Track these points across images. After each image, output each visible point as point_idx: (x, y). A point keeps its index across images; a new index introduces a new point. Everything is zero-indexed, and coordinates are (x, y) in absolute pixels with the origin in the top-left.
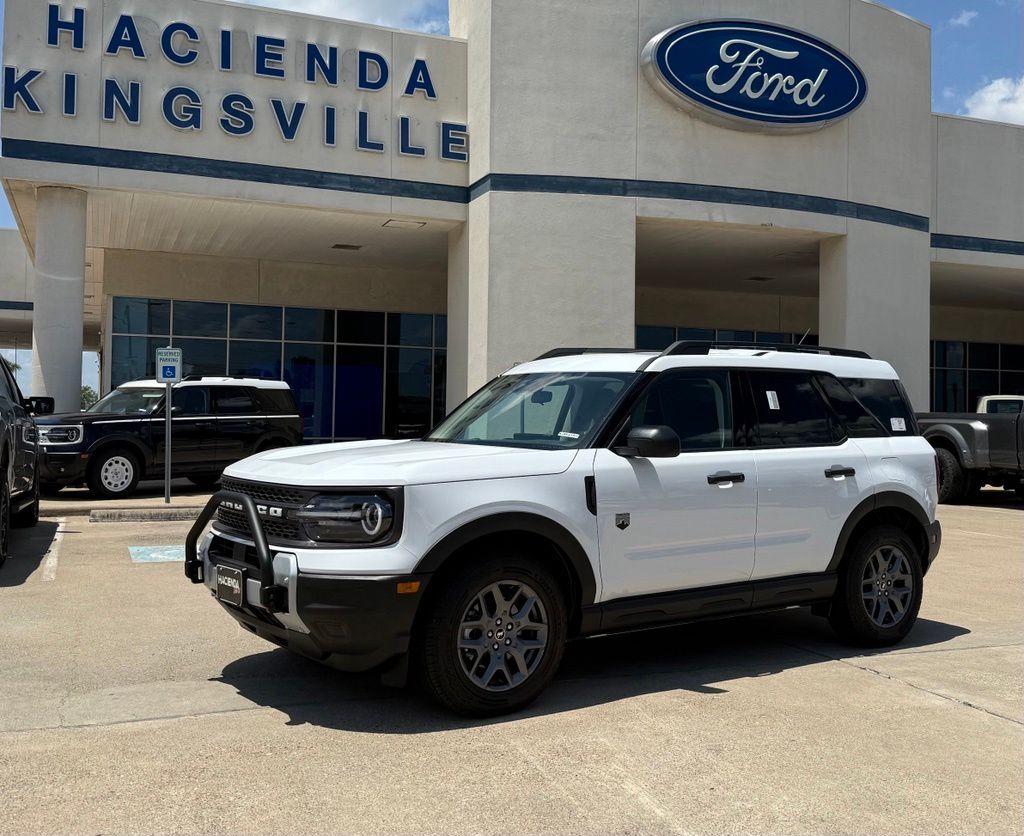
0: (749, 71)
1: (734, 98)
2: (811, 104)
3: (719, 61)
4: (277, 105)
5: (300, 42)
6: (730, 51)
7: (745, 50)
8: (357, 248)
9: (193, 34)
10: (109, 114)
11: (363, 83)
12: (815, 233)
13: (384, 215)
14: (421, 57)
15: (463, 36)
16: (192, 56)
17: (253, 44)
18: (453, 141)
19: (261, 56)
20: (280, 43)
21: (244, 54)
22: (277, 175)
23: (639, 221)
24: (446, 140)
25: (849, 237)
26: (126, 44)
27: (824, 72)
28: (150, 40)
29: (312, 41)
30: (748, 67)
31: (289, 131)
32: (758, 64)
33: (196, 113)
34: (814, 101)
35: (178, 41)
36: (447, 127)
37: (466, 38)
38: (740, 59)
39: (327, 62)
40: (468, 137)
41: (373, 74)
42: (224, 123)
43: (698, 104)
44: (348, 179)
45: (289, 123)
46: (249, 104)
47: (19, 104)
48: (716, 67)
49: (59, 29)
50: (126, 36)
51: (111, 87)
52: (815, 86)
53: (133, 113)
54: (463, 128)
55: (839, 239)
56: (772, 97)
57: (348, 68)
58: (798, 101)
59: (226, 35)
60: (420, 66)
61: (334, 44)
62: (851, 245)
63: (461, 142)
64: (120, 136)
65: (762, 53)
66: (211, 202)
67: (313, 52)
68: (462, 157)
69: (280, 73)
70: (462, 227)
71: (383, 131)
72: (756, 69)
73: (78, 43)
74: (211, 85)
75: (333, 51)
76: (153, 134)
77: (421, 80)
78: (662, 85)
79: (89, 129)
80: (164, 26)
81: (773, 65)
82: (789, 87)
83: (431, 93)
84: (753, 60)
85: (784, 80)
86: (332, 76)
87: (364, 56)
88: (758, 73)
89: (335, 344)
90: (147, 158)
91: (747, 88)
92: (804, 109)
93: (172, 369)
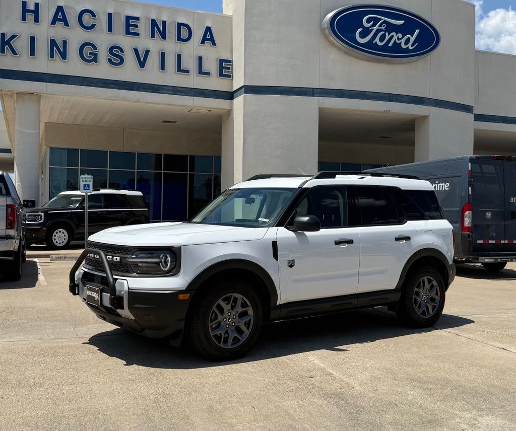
0: (378, 31)
1: (371, 45)
2: (411, 48)
3: (362, 26)
4: (136, 51)
5: (147, 18)
6: (368, 21)
7: (376, 21)
8: (174, 122)
9: (93, 15)
10: (52, 56)
11: (179, 39)
12: (413, 115)
13: (191, 106)
14: (209, 25)
15: (230, 13)
16: (93, 26)
17: (124, 20)
18: (225, 69)
19: (128, 25)
20: (138, 19)
21: (119, 24)
22: (136, 87)
23: (321, 110)
24: (221, 68)
25: (431, 116)
26: (60, 20)
27: (417, 31)
28: (72, 19)
29: (154, 18)
30: (377, 29)
31: (142, 64)
32: (383, 28)
33: (96, 55)
34: (412, 46)
35: (86, 18)
36: (222, 61)
37: (232, 14)
38: (374, 25)
39: (161, 29)
40: (232, 65)
41: (184, 34)
42: (110, 60)
43: (351, 48)
44: (171, 88)
45: (142, 60)
46: (122, 51)
47: (8, 51)
48: (361, 29)
49: (27, 13)
50: (60, 17)
51: (53, 43)
52: (413, 39)
53: (64, 56)
54: (230, 61)
55: (425, 118)
56: (390, 45)
57: (171, 31)
58: (404, 46)
59: (110, 15)
60: (208, 29)
61: (165, 19)
62: (431, 120)
63: (229, 68)
64: (57, 67)
65: (385, 22)
66: (103, 100)
67: (154, 23)
68: (230, 76)
69: (138, 34)
70: (229, 112)
71: (189, 63)
72: (382, 30)
73: (37, 20)
74: (103, 40)
75: (164, 23)
76: (74, 66)
77: (208, 37)
78: (333, 38)
79: (42, 64)
80: (79, 11)
81: (391, 28)
82: (399, 39)
83: (214, 44)
84: (380, 26)
85: (396, 36)
86: (163, 36)
87: (180, 25)
89: (163, 172)
90: (71, 78)
91: (377, 40)
92: (407, 50)
93: (88, 186)
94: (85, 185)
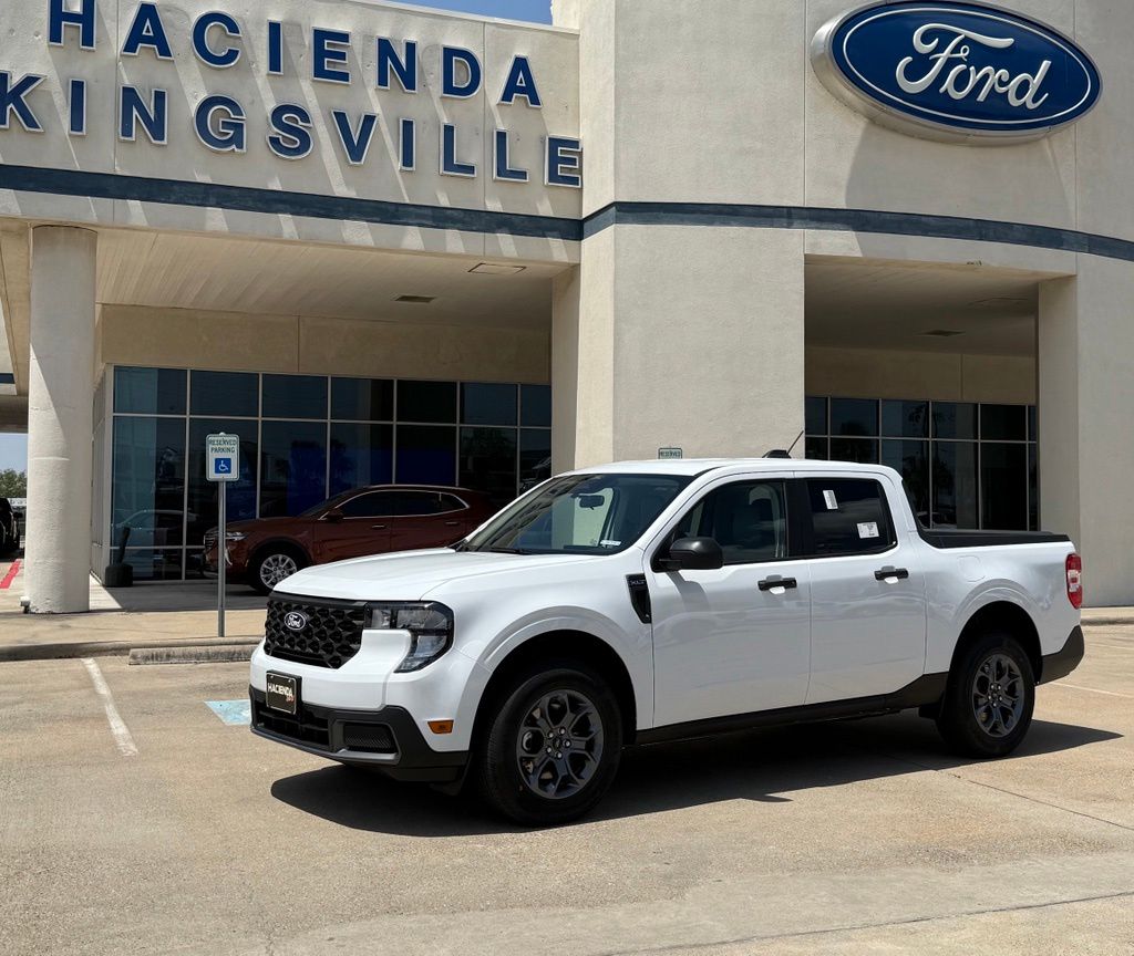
0: (950, 63)
1: (932, 97)
2: (1031, 106)
3: (912, 51)
4: (341, 118)
5: (367, 37)
6: (926, 38)
7: (946, 37)
8: (427, 300)
9: (233, 27)
10: (127, 132)
11: (449, 88)
12: (1035, 273)
13: (476, 257)
14: (522, 54)
15: (572, 25)
16: (232, 55)
17: (309, 39)
18: (564, 159)
19: (320, 54)
20: (344, 37)
21: (301, 55)
22: (341, 209)
23: (810, 260)
24: (554, 160)
25: (1080, 277)
26: (148, 40)
27: (1046, 64)
28: (179, 37)
29: (385, 34)
30: (949, 59)
31: (356, 151)
32: (961, 55)
33: (238, 127)
34: (1035, 100)
35: (214, 37)
36: (555, 143)
37: (577, 28)
38: (939, 49)
39: (403, 61)
40: (581, 154)
41: (461, 78)
42: (274, 141)
43: (885, 107)
44: (429, 212)
45: (356, 142)
46: (305, 117)
47: (14, 120)
48: (909, 59)
49: (63, 23)
50: (148, 31)
51: (130, 96)
52: (1036, 81)
53: (157, 128)
54: (575, 144)
55: (1067, 280)
56: (982, 97)
57: (431, 70)
58: (1014, 102)
59: (275, 28)
60: (521, 65)
61: (412, 38)
62: (1082, 286)
63: (573, 161)
64: (142, 160)
65: (966, 40)
66: (255, 244)
67: (385, 48)
68: (575, 181)
69: (344, 77)
70: (572, 272)
71: (473, 150)
72: (959, 61)
73: (88, 40)
74: (260, 94)
75: (411, 47)
76: (188, 160)
77: (521, 83)
79: (107, 154)
80: (195, 19)
81: (981, 56)
82: (1002, 84)
83: (535, 100)
84: (956, 49)
85: (995, 74)
86: (409, 80)
87: (449, 53)
88: (963, 67)
89: (395, 423)
90: (176, 188)
91: (949, 85)
92: (1022, 112)
93: (228, 461)
94: (218, 461)
